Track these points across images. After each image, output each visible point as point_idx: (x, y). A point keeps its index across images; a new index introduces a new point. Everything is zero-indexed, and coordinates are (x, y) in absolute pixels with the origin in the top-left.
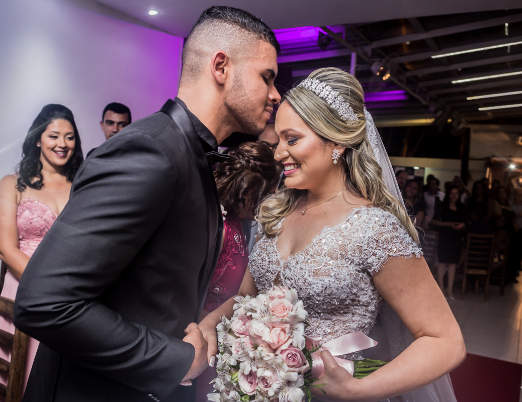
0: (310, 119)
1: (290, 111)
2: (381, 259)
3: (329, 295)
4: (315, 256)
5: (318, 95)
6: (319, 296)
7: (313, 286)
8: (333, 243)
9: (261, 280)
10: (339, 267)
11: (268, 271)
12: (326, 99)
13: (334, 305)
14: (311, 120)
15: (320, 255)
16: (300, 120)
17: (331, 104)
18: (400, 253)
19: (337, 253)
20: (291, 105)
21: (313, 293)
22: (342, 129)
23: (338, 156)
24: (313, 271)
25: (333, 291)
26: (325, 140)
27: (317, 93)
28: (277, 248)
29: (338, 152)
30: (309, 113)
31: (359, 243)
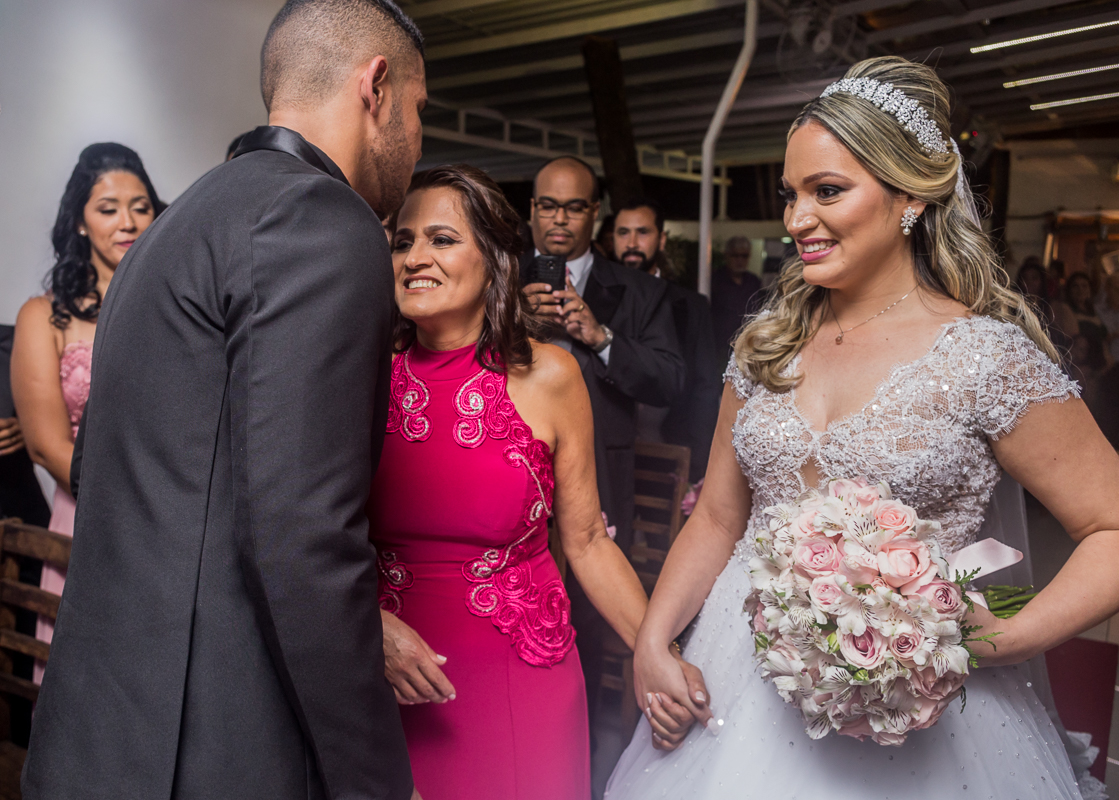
0: (868, 152)
1: (825, 139)
2: (1016, 409)
3: (929, 481)
4: (890, 416)
5: (879, 108)
6: (909, 484)
7: (898, 468)
8: (919, 391)
9: (768, 469)
10: (938, 431)
11: (785, 453)
12: (897, 115)
13: (934, 499)
14: (873, 156)
15: (900, 415)
16: (848, 155)
17: (905, 124)
18: (1050, 394)
19: (929, 407)
20: (829, 129)
21: (900, 481)
22: (925, 170)
23: (913, 219)
24: (895, 442)
25: (935, 474)
26: (893, 190)
27: (877, 105)
28: (798, 410)
29: (911, 213)
30: (866, 142)
31: (969, 386)
